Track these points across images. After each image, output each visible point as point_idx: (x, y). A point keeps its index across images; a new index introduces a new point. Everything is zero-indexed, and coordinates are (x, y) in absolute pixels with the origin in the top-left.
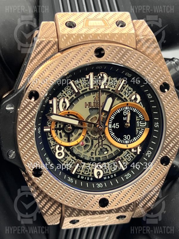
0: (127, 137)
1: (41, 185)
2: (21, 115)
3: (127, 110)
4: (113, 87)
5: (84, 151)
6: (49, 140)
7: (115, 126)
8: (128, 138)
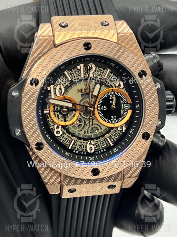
1: (42, 157)
2: (24, 98)
4: (101, 76)
5: (78, 130)
6: (49, 121)
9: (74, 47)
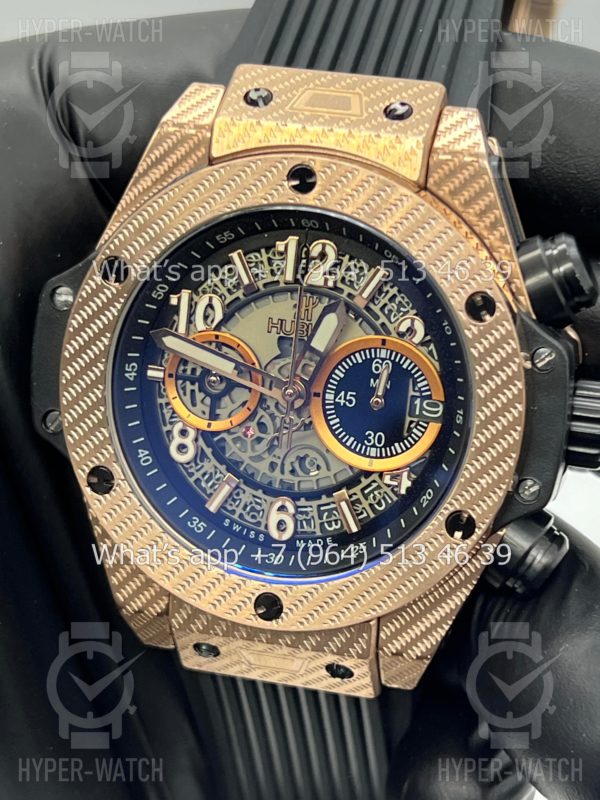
0: (374, 438)
1: (106, 518)
2: (77, 316)
3: (383, 360)
5: (250, 453)
6: (161, 404)
7: (345, 399)
8: (379, 442)
9: (256, 177)
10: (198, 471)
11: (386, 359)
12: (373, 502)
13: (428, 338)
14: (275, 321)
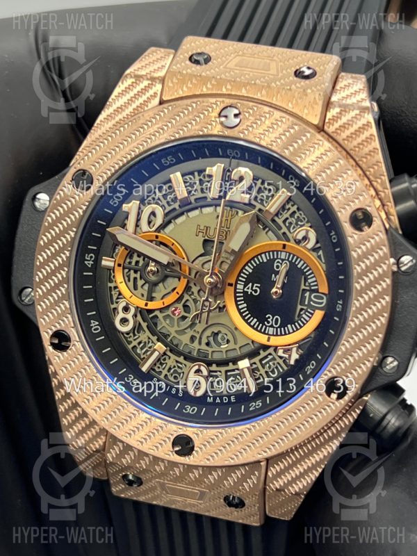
0: (272, 320)
3: (283, 260)
6: (110, 287)
9: (196, 114)
10: (135, 340)
11: (285, 260)
12: (268, 370)
13: (319, 245)
14: (202, 227)
